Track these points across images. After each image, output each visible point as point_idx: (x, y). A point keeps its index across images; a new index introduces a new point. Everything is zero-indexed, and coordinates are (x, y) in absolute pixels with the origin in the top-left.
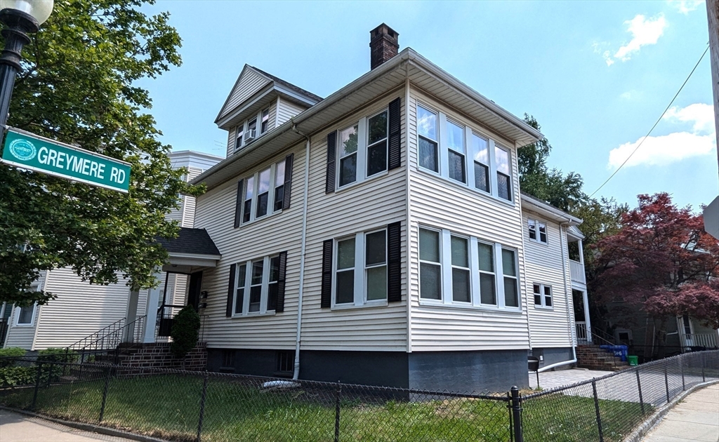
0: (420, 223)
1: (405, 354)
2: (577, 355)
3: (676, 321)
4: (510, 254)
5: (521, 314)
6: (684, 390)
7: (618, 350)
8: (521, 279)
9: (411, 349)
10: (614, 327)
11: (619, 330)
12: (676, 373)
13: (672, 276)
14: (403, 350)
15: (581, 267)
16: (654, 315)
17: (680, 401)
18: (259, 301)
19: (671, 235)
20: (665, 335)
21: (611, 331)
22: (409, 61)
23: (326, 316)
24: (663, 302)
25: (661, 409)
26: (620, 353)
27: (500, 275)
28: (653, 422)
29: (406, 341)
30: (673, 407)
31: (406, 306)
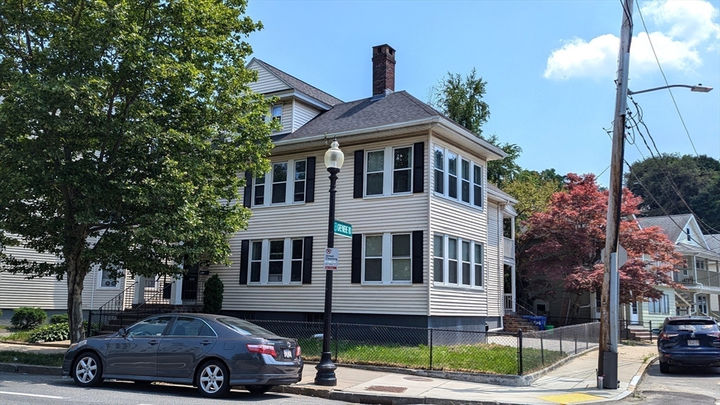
0: (435, 232)
1: (426, 317)
2: (504, 323)
3: (589, 295)
4: (479, 247)
5: (483, 291)
6: (587, 348)
7: (538, 320)
8: (485, 266)
9: (431, 314)
10: (533, 299)
11: (538, 302)
12: (583, 341)
13: (590, 255)
14: (425, 314)
15: (511, 244)
16: (570, 290)
17: (583, 354)
18: (282, 273)
19: (593, 218)
20: (578, 308)
21: (530, 302)
22: (439, 124)
23: (356, 289)
24: (579, 279)
25: (571, 356)
26: (540, 323)
27: (473, 264)
28: (566, 361)
29: (427, 308)
30: (578, 356)
31: (427, 287)
